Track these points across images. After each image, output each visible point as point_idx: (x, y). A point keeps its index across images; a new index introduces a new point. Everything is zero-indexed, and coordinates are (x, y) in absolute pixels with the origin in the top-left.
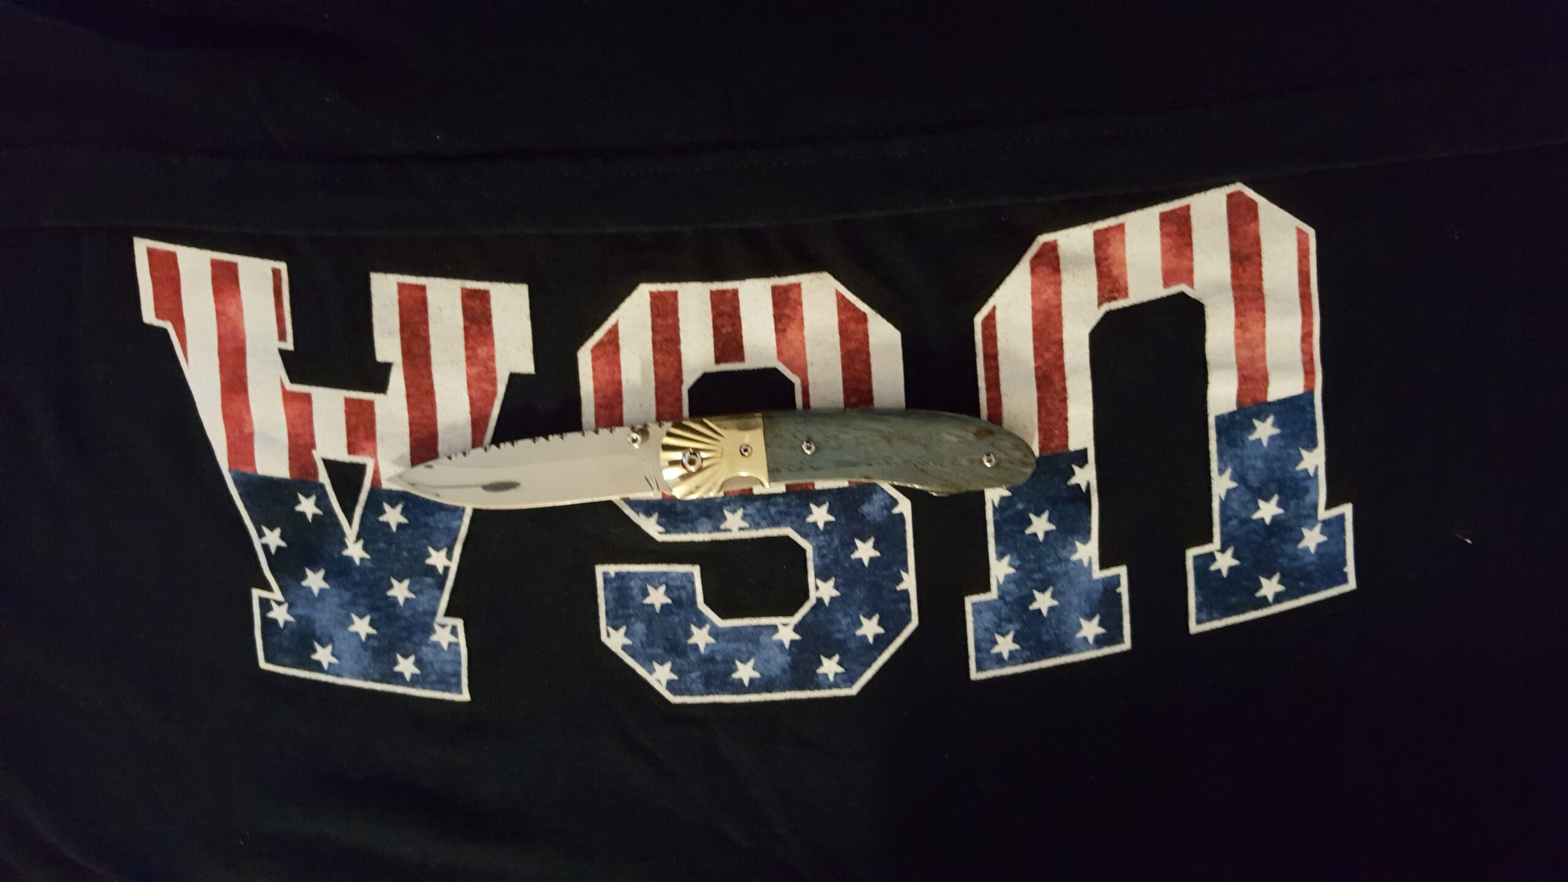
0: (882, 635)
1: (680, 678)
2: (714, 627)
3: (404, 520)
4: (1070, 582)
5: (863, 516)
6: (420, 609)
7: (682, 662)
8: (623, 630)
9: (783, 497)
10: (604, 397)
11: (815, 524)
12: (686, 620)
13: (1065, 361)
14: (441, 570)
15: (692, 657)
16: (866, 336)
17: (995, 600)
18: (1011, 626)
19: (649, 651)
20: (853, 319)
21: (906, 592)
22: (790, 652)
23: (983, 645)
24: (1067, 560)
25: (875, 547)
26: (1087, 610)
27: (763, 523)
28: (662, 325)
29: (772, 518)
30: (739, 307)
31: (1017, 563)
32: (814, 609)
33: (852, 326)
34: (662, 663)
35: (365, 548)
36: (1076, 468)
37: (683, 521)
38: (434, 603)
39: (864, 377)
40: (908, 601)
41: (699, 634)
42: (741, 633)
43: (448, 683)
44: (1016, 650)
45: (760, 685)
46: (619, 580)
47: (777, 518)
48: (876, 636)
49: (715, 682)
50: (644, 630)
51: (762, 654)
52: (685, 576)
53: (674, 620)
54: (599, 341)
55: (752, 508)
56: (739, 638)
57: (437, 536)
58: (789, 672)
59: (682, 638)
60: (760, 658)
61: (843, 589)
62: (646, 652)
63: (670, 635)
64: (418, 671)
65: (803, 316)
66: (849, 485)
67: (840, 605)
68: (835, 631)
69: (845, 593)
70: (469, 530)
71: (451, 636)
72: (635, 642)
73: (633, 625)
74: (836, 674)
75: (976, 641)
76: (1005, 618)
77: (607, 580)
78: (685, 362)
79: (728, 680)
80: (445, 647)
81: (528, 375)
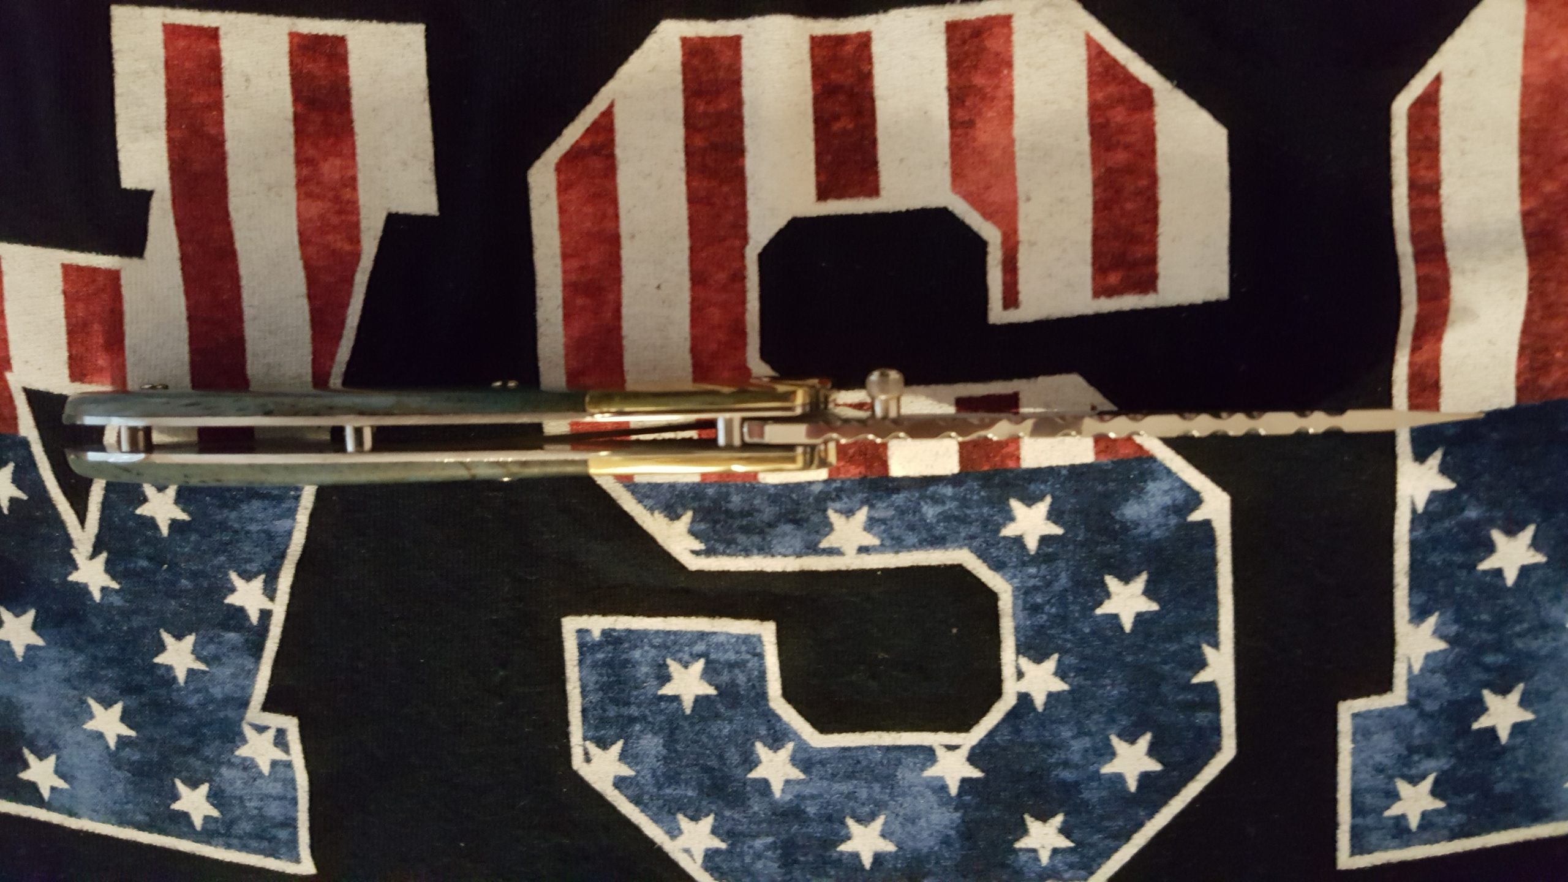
0: (1158, 775)
1: (732, 846)
2: (802, 747)
3: (183, 516)
5: (1125, 527)
6: (217, 692)
7: (736, 816)
8: (617, 748)
9: (952, 485)
10: (582, 269)
11: (1018, 541)
12: (746, 732)
14: (254, 617)
15: (757, 806)
16: (1150, 138)
17: (1401, 708)
18: (1431, 764)
19: (668, 791)
20: (1121, 101)
21: (1211, 688)
22: (959, 803)
23: (1369, 799)
24: (1559, 628)
25: (1149, 592)
27: (912, 539)
28: (705, 113)
29: (930, 528)
30: (870, 73)
31: (1454, 630)
32: (1012, 715)
33: (1119, 115)
34: (695, 818)
35: (110, 569)
37: (746, 530)
38: (241, 681)
39: (1140, 229)
40: (1216, 708)
41: (771, 761)
42: (859, 762)
43: (274, 837)
44: (1437, 812)
45: (895, 869)
46: (610, 647)
47: (940, 529)
48: (1145, 778)
49: (802, 859)
50: (660, 748)
51: (901, 805)
52: (744, 642)
53: (720, 730)
54: (573, 147)
55: (887, 507)
56: (853, 772)
57: (247, 549)
58: (957, 846)
59: (736, 767)
60: (897, 815)
61: (1075, 677)
62: (664, 795)
63: (712, 761)
64: (215, 813)
65: (1012, 91)
66: (1097, 459)
67: (1066, 712)
68: (1057, 765)
69: (1080, 687)
70: (308, 538)
71: (275, 749)
72: (642, 774)
73: (638, 738)
74: (1055, 851)
75: (1355, 793)
76: (1419, 747)
77: (585, 647)
78: (753, 194)
79: (831, 856)
80: (265, 769)
81: (424, 219)
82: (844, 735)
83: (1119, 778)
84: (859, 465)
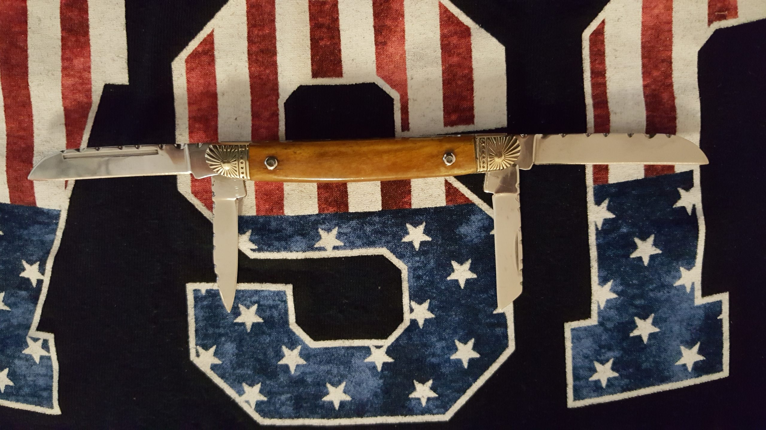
0: (477, 359)
1: (270, 400)
2: (305, 348)
4: (672, 308)
5: (461, 238)
6: (15, 322)
7: (272, 383)
8: (213, 350)
9: (380, 217)
10: (199, 110)
11: (411, 244)
12: (278, 341)
13: (673, 79)
14: (34, 283)
15: (282, 378)
16: (469, 51)
17: (595, 326)
18: (610, 354)
19: (238, 371)
20: (456, 33)
21: (503, 316)
22: (382, 375)
23: (581, 372)
24: (670, 286)
25: (472, 269)
26: (687, 337)
27: (359, 243)
28: (258, 35)
29: (368, 237)
30: (338, 18)
31: (620, 288)
32: (407, 330)
33: (454, 40)
34: (251, 385)
36: (682, 192)
37: (279, 239)
38: (27, 316)
39: (464, 94)
40: (506, 327)
41: (290, 355)
42: (333, 355)
43: (41, 396)
44: (615, 378)
45: (350, 409)
46: (211, 299)
47: (373, 238)
48: (472, 361)
49: (305, 405)
50: (235, 349)
51: (354, 377)
52: (277, 295)
53: (265, 340)
54: (194, 51)
55: (347, 227)
56: (330, 360)
57: (31, 249)
58: (381, 397)
59: (272, 358)
60: (352, 382)
61: (438, 311)
62: (236, 373)
63: (260, 356)
64: (11, 384)
65: (404, 28)
66: (447, 205)
67: (434, 328)
68: (429, 355)
69: (440, 315)
70: (61, 244)
71: (42, 350)
72: (225, 363)
73: (224, 344)
74: (429, 399)
75: (575, 369)
76: (605, 345)
77: (198, 298)
78: (280, 73)
79: (319, 403)
80: (37, 360)
81: (122, 86)
82: (326, 341)
83: (459, 361)
84: (333, 207)
